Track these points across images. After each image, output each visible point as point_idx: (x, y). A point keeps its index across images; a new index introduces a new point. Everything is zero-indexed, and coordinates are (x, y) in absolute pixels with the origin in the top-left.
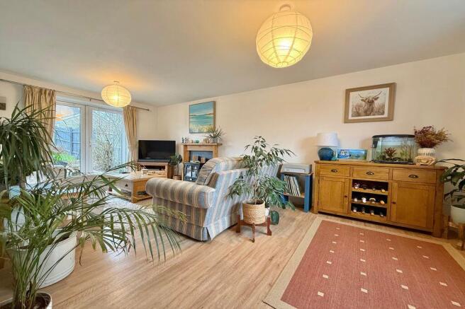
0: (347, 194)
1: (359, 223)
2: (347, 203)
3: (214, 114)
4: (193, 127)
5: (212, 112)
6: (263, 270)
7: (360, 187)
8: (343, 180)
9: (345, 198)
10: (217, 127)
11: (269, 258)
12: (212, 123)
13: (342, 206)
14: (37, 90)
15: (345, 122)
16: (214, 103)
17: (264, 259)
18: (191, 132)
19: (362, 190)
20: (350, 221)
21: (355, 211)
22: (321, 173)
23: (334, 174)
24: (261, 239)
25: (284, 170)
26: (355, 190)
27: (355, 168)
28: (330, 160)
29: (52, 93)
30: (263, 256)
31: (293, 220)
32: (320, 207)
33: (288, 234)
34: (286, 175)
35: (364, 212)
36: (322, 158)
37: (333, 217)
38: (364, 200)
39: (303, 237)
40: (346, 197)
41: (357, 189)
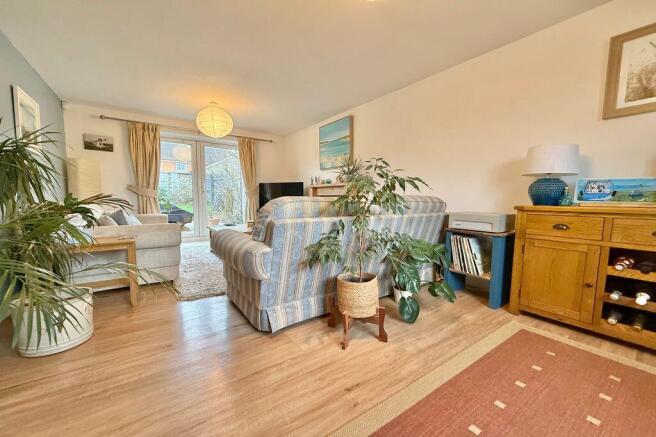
0: (592, 280)
1: (622, 350)
2: (591, 301)
3: (352, 136)
4: (325, 160)
5: (348, 133)
6: (318, 408)
7: (634, 267)
8: (584, 248)
9: (587, 290)
10: (356, 156)
11: (349, 386)
12: (348, 151)
13: (578, 306)
14: (140, 126)
15: (606, 117)
16: (351, 118)
17: (336, 385)
18: (322, 168)
19: (637, 275)
20: (598, 341)
21: (612, 320)
22: (528, 231)
23: (559, 233)
24: (363, 345)
25: (453, 225)
26: (616, 274)
27: (620, 221)
28: (556, 203)
29: (155, 129)
30: (339, 379)
31: (455, 319)
32: (524, 301)
33: (422, 344)
34: (455, 233)
35: (638, 327)
36: (537, 200)
37: (553, 327)
38: (642, 299)
39: (450, 358)
40: (589, 286)
41: (621, 269)
